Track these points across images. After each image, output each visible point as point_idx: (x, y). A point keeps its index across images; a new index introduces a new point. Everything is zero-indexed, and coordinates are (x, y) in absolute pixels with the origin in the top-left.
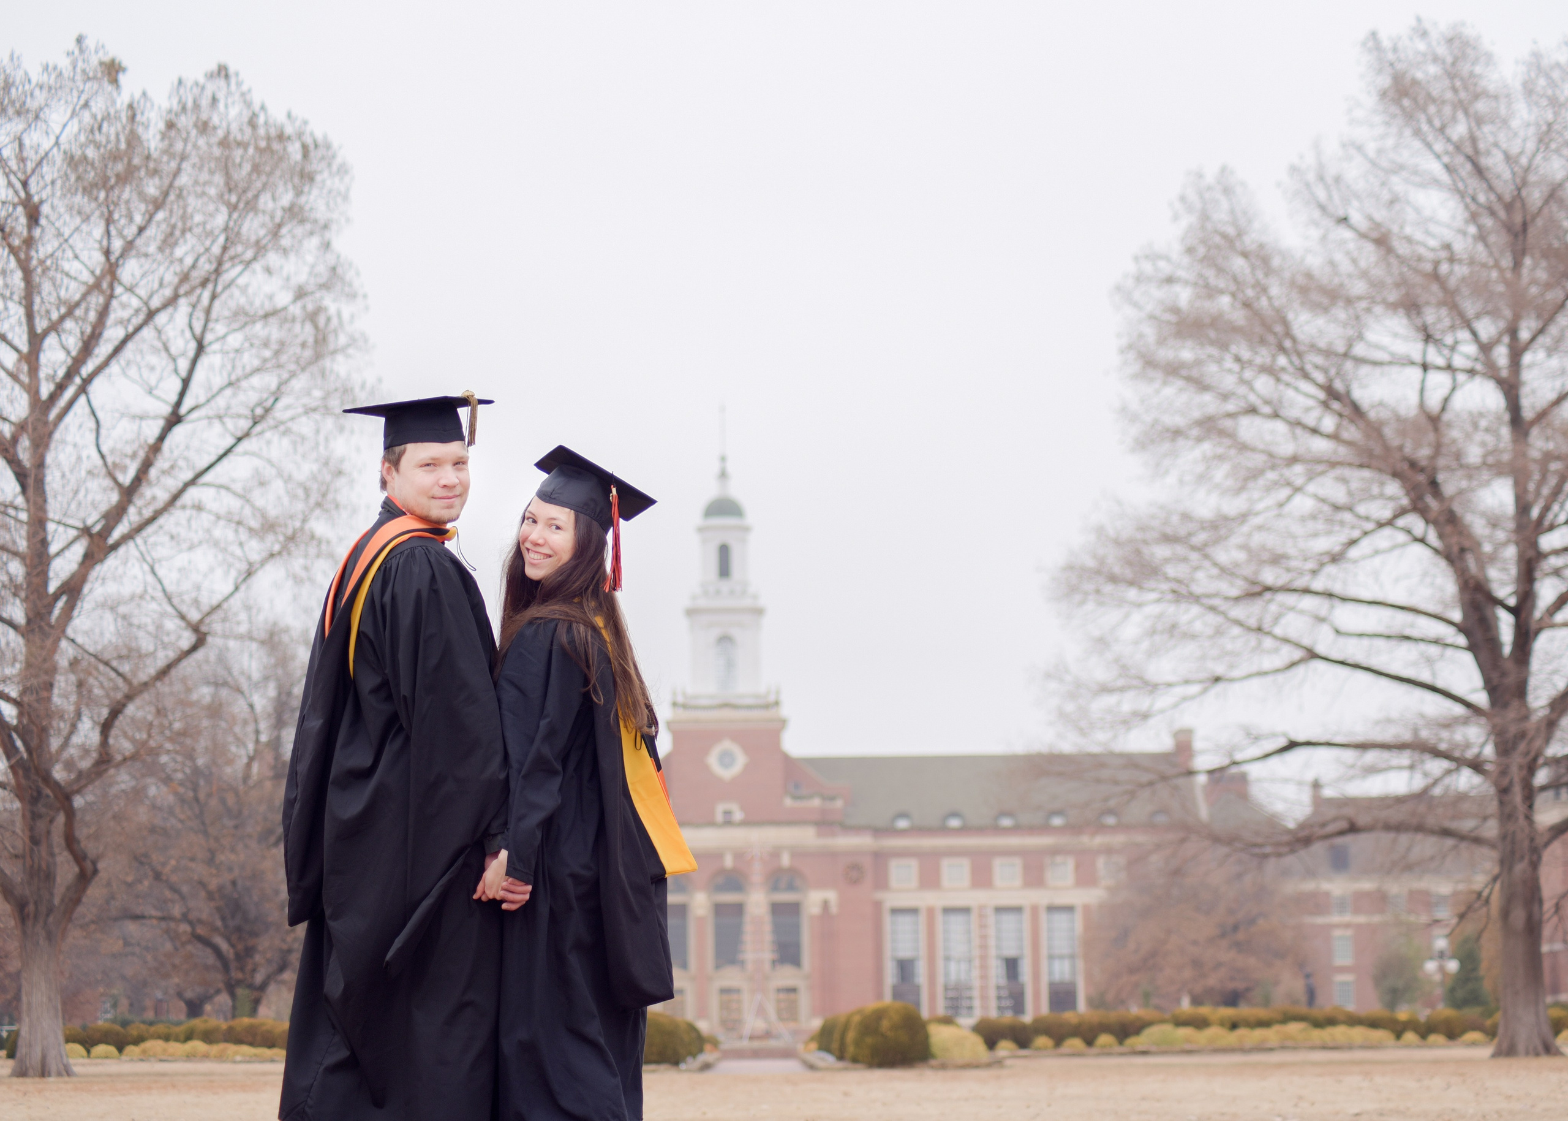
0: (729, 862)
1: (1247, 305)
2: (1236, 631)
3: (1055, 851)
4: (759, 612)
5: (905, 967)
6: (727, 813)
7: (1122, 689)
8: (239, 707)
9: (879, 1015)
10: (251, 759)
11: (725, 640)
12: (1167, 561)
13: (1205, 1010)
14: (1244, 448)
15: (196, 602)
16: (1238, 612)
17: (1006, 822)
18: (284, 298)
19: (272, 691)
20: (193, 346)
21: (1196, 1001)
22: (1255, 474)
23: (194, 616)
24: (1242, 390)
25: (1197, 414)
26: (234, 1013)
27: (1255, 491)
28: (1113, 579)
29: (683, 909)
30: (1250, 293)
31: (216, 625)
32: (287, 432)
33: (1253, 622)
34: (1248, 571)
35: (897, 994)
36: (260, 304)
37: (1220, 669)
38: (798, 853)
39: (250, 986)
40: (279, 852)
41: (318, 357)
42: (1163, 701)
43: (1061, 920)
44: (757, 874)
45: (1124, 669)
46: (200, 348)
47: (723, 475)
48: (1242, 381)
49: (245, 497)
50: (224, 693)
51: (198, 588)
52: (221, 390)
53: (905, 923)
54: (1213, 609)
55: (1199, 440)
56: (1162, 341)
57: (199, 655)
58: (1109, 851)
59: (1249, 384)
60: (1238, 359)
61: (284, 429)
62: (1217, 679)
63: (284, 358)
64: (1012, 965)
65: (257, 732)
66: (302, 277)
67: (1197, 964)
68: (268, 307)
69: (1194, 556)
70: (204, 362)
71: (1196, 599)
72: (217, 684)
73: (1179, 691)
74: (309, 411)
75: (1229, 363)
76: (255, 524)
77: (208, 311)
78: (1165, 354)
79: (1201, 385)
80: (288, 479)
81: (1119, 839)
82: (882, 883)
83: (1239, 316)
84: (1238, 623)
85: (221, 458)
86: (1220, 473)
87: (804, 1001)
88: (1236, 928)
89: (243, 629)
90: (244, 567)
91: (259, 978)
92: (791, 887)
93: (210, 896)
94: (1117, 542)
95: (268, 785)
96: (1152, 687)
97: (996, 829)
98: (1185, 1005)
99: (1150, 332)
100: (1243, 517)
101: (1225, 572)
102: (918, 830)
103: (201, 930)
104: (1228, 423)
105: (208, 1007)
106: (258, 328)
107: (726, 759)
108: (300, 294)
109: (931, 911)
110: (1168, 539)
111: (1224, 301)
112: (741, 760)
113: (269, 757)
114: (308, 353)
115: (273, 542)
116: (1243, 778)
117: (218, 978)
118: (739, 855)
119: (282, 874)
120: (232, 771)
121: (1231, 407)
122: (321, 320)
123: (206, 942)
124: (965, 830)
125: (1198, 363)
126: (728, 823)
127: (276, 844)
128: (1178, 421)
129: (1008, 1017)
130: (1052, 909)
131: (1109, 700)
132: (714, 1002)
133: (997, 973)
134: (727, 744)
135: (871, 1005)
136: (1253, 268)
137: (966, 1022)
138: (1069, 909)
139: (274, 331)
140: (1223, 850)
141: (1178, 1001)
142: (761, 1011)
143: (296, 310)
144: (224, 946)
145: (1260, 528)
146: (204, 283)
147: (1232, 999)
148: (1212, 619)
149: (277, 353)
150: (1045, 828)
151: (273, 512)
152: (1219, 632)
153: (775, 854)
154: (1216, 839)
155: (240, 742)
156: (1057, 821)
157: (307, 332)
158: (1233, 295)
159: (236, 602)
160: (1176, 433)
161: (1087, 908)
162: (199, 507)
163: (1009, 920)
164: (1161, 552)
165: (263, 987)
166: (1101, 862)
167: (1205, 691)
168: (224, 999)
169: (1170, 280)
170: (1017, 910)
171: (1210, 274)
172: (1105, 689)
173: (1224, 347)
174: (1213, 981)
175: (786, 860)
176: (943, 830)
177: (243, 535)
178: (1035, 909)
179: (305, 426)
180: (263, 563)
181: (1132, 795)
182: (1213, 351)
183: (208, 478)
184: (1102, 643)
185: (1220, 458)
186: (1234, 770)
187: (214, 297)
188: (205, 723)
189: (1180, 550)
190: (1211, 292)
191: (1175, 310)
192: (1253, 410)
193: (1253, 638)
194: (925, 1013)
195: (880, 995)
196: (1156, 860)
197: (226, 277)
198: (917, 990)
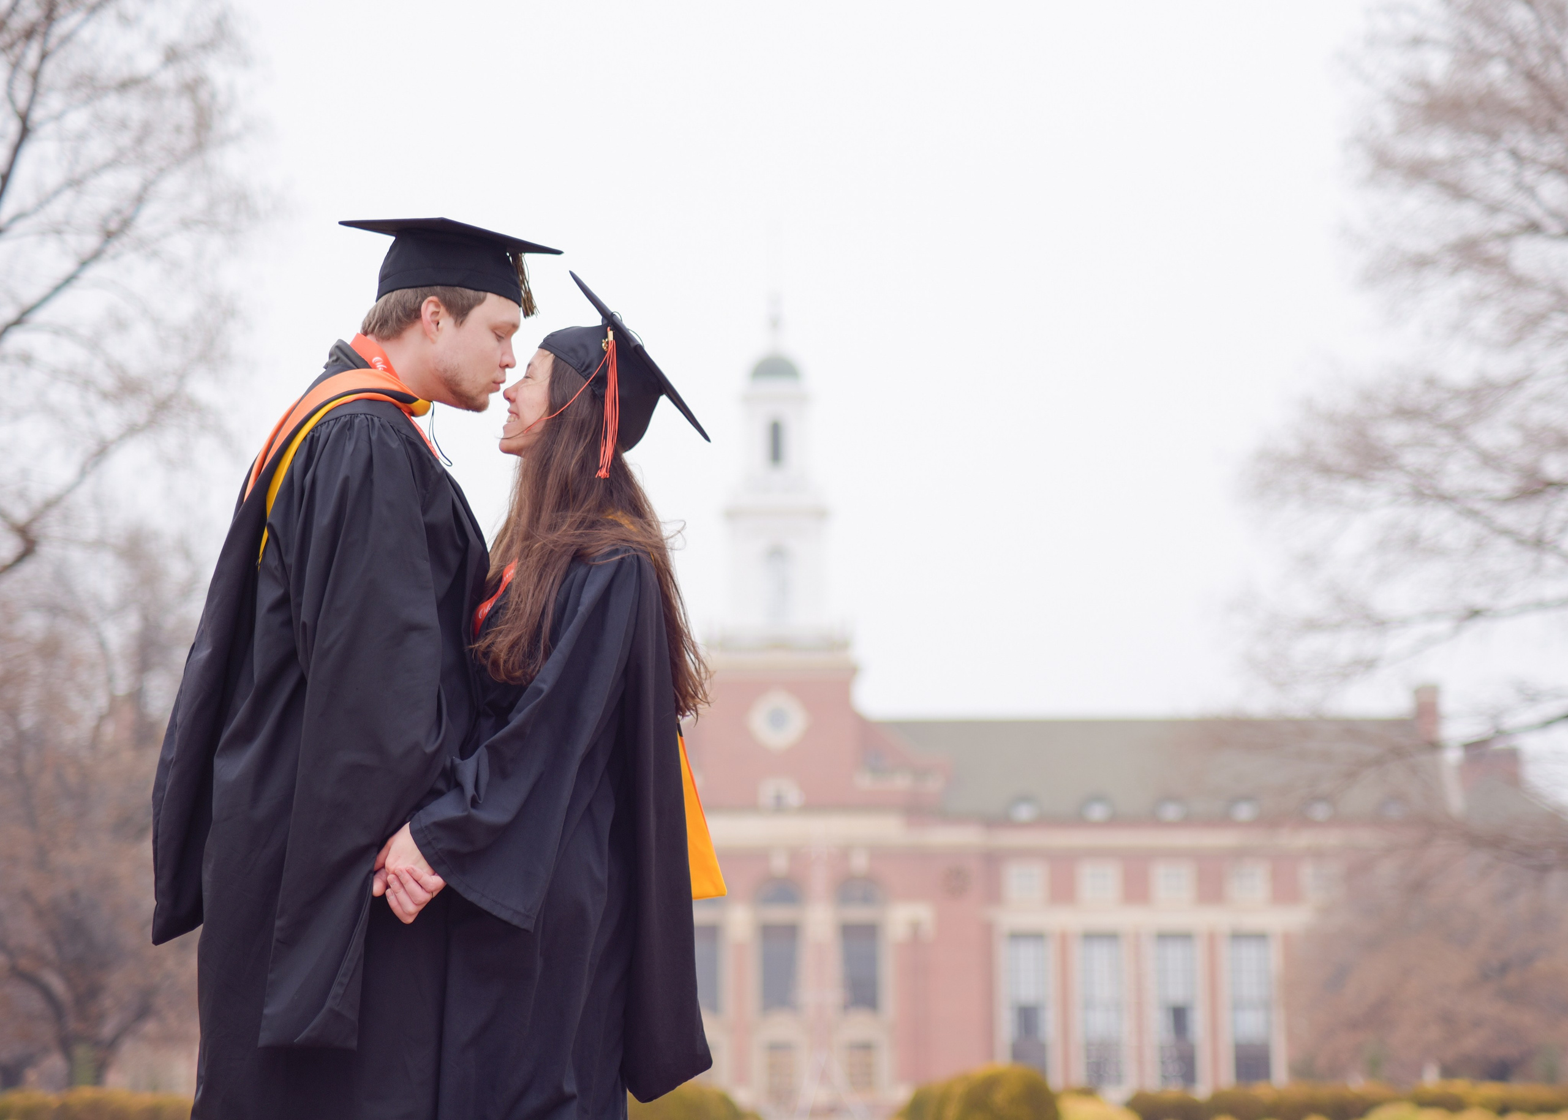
0: (780, 864)
1: (1531, 76)
2: (1504, 545)
3: (1240, 854)
4: (821, 514)
5: (1028, 1017)
6: (779, 799)
7: (1336, 627)
8: (84, 644)
9: (990, 1083)
10: (102, 718)
11: (777, 554)
12: (1401, 446)
13: (1460, 1087)
14: (1520, 283)
15: (22, 495)
16: (1508, 517)
17: (1171, 812)
18: (148, 62)
19: (133, 621)
20: (13, 128)
21: (1448, 1072)
22: (1533, 322)
23: (20, 513)
24: (1520, 200)
25: (1452, 235)
26: (70, 1081)
27: (1535, 345)
28: (1326, 470)
29: (714, 931)
30: (1534, 58)
31: (52, 527)
32: (155, 254)
33: (1529, 531)
34: (1524, 458)
35: (1017, 1053)
36: (111, 67)
37: (1479, 598)
38: (879, 852)
39: (97, 1044)
40: (147, 849)
41: (199, 146)
42: (1396, 643)
43: (1249, 954)
44: (819, 880)
45: (1340, 600)
46: (25, 132)
47: (775, 323)
48: (1520, 186)
49: (94, 344)
50: (64, 626)
51: (25, 473)
52: (57, 193)
53: (1027, 953)
54: (1472, 514)
55: (1455, 270)
56: (1403, 129)
57: (28, 569)
58: (1318, 855)
59: (1530, 191)
60: (1515, 154)
61: (149, 249)
62: (1475, 613)
63: (150, 148)
64: (1179, 1016)
65: (110, 679)
66: (172, 31)
67: (1447, 1019)
68: (125, 72)
69: (1445, 440)
70: (30, 153)
71: (1444, 498)
72: (54, 609)
73: (1419, 631)
74: (186, 224)
75: (1503, 161)
76: (108, 382)
77: (35, 76)
78: (1409, 148)
79: (1458, 192)
80: (156, 322)
81: (1333, 838)
82: (994, 894)
83: (1517, 93)
84: (1505, 532)
85: (57, 289)
86: (1485, 320)
87: (886, 1062)
88: (1504, 968)
89: (91, 533)
90: (92, 445)
91: (108, 1030)
92: (867, 899)
93: (40, 914)
94: (1332, 419)
95: (127, 756)
96: (1380, 624)
97: (1153, 820)
98: (1431, 1080)
99: (1386, 119)
100: (1516, 384)
101: (1490, 460)
102: (1046, 821)
103: (24, 963)
104: (1495, 249)
105: (31, 1075)
106: (112, 104)
107: (777, 719)
108: (172, 55)
109: (1064, 939)
110: (1405, 413)
111: (1497, 71)
112: (796, 722)
113: (127, 715)
114: (185, 142)
115: (136, 410)
116: (1513, 757)
117: (46, 1032)
118: (796, 855)
119: (148, 879)
120: (73, 735)
121: (1502, 222)
122: (203, 95)
123: (29, 979)
124: (1114, 821)
125: (1455, 161)
126: (779, 807)
127: (139, 835)
128: (1426, 245)
129: (1174, 1090)
130: (1238, 937)
131: (1317, 642)
132: (758, 1062)
133: (1158, 1027)
134: (778, 700)
135: (979, 1067)
136: (1542, 23)
137: (1116, 1094)
138: (1260, 937)
139: (133, 108)
140: (1482, 857)
141: (1417, 1071)
142: (824, 1077)
143: (168, 78)
144: (57, 984)
145: (1542, 399)
146: (29, 34)
147: (1500, 1071)
148: (1469, 528)
149: (140, 141)
150: (1224, 821)
151: (136, 367)
152: (1478, 545)
153: (845, 852)
154: (1475, 840)
155: (85, 693)
156: (1244, 812)
157: (182, 111)
158: (1510, 62)
159: (82, 495)
160: (1421, 263)
161: (1288, 939)
162: (26, 359)
163: (1175, 953)
164: (1394, 433)
165: (111, 1046)
166: (1307, 873)
167: (1457, 631)
168: (55, 1062)
169: (1417, 41)
170: (1185, 937)
171: (1477, 33)
172: (1312, 625)
173: (1493, 136)
174: (1472, 1043)
175: (860, 862)
176: (1078, 820)
177: (93, 399)
178: (1212, 939)
179: (181, 245)
180: (122, 438)
181: (1351, 775)
182: (1479, 143)
183: (41, 316)
184: (1308, 561)
185: (1482, 299)
186: (1499, 746)
187: (44, 56)
188: (37, 668)
189: (1423, 429)
190: (1478, 58)
191: (1424, 85)
192: (1533, 228)
193: (1528, 556)
194: (1055, 1080)
195: (990, 1053)
196: (1387, 871)
197: (61, 28)
198: (1042, 1048)
